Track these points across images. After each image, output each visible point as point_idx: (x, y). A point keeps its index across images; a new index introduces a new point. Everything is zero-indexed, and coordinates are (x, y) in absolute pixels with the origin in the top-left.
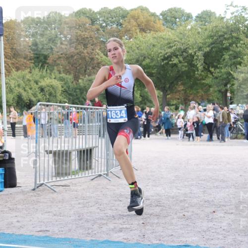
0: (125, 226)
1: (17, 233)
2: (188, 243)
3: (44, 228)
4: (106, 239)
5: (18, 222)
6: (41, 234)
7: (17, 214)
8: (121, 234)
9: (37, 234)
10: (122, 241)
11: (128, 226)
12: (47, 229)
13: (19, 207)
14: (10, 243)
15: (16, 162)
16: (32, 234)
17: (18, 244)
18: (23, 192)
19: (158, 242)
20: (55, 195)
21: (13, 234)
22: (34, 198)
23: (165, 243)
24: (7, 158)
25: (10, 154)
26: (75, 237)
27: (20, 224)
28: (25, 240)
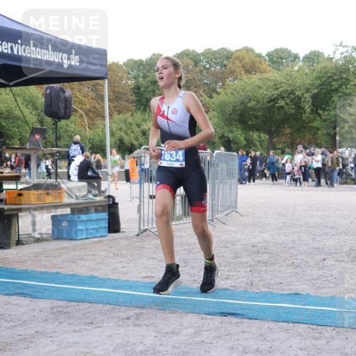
0: (231, 273)
1: (123, 279)
2: (298, 292)
3: (149, 274)
5: (123, 267)
6: (147, 280)
8: (228, 281)
9: (142, 280)
10: (229, 288)
11: (235, 274)
13: (124, 252)
14: (116, 288)
15: (120, 207)
16: (137, 280)
17: (124, 290)
18: (127, 238)
19: (267, 290)
21: (118, 280)
22: (138, 244)
23: (274, 291)
24: (111, 203)
25: (113, 198)
27: (125, 270)
28: (131, 286)
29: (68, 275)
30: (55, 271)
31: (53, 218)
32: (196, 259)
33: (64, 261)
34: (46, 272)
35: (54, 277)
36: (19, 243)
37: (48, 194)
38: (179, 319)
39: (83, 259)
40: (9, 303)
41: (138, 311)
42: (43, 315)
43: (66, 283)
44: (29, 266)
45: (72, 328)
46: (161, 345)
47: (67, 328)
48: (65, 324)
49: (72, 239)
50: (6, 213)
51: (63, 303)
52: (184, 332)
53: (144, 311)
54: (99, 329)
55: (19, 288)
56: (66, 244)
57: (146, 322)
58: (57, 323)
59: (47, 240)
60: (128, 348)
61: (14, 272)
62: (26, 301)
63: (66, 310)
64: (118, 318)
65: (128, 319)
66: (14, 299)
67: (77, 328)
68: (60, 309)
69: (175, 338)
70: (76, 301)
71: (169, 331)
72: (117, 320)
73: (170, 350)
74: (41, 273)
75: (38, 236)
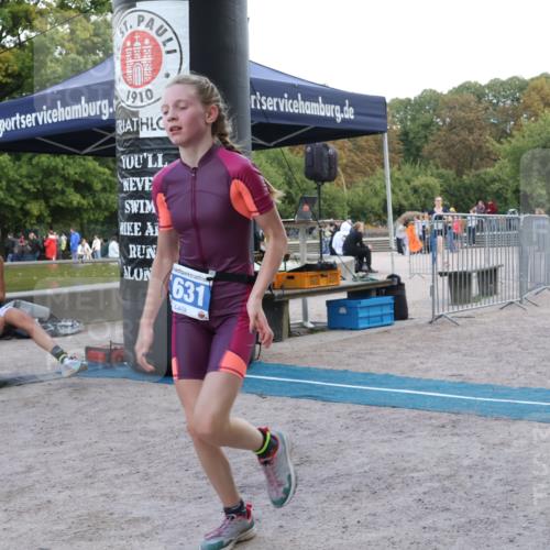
3: (455, 372)
4: (538, 387)
5: (422, 363)
6: (454, 379)
7: (418, 354)
9: (449, 379)
12: (461, 372)
13: (418, 344)
14: (420, 390)
15: (406, 287)
16: (443, 378)
18: (417, 326)
20: (459, 329)
22: (434, 334)
24: (396, 283)
25: (399, 278)
26: (499, 384)
27: (424, 366)
28: (437, 386)
29: (357, 373)
30: (341, 368)
31: (329, 303)
32: (510, 352)
33: (349, 356)
34: (331, 371)
35: (343, 376)
36: (291, 335)
37: (322, 276)
38: (506, 428)
39: (371, 354)
40: (298, 408)
41: (454, 417)
42: (341, 421)
43: (359, 384)
44: (311, 363)
45: (381, 438)
46: (491, 458)
47: (374, 437)
48: (370, 432)
49: (351, 329)
50: (277, 300)
51: (362, 408)
52: (515, 443)
53: (460, 417)
54: (412, 439)
55: (306, 390)
56: (346, 335)
57: (467, 431)
58: (360, 431)
59: (322, 330)
60: (453, 462)
61: (295, 370)
62: (318, 405)
63: (367, 416)
64: (431, 425)
65: (443, 427)
66: (303, 402)
67: (385, 438)
68: (359, 415)
69: (506, 450)
70: (376, 405)
71: (497, 441)
72: (430, 428)
73: (504, 465)
74: (326, 371)
75: (311, 326)
